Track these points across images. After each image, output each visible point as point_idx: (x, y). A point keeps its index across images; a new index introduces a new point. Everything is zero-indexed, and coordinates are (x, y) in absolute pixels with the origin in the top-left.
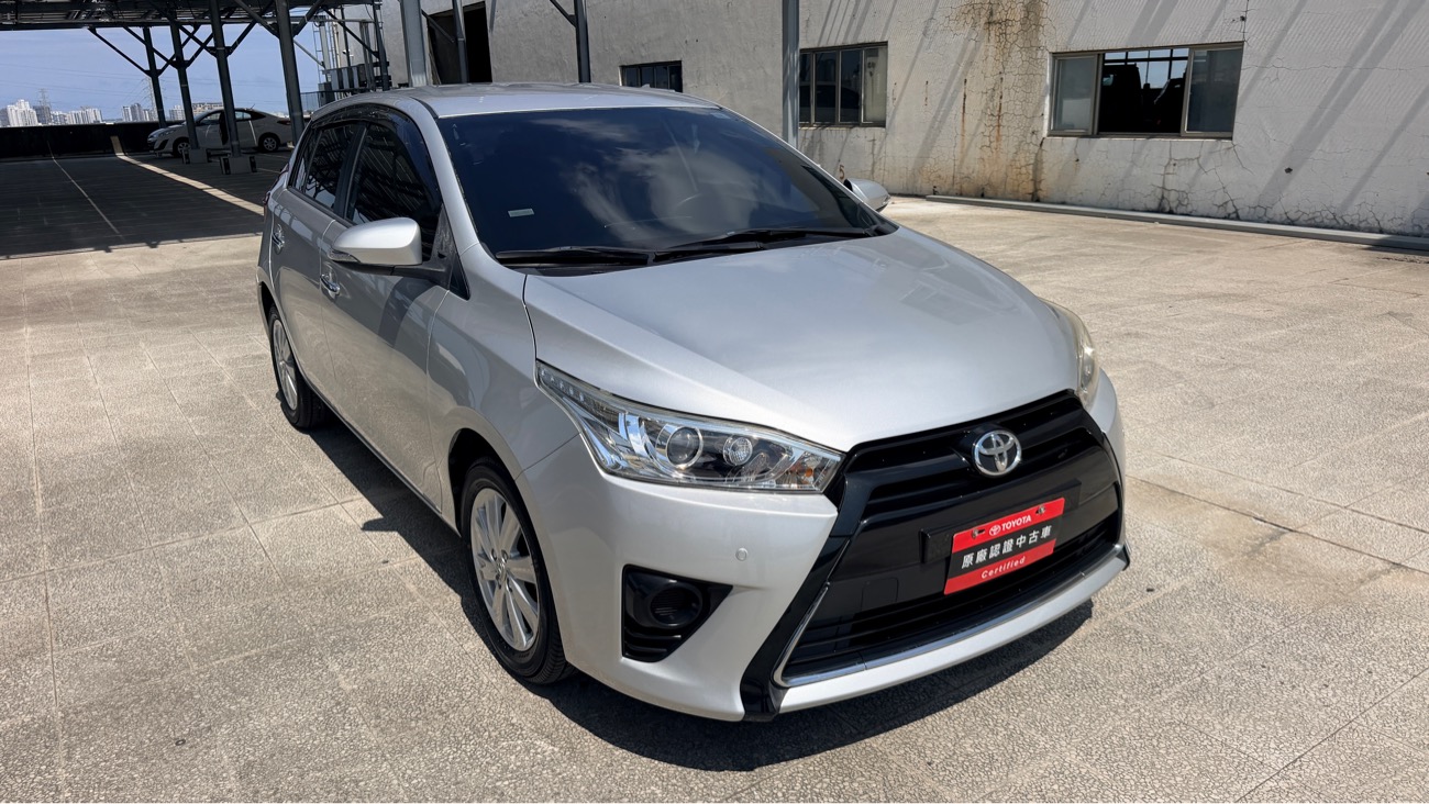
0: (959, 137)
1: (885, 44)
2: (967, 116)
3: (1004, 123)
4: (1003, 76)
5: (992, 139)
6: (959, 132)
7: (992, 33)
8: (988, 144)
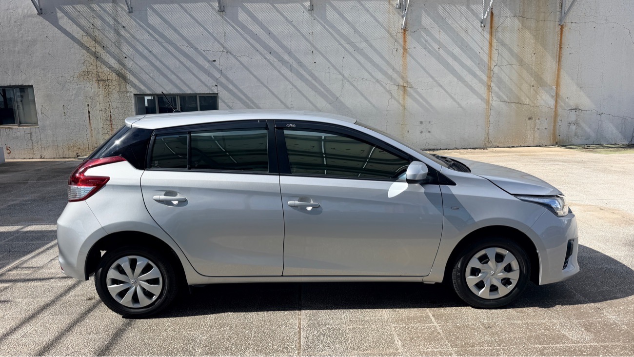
0: (89, 131)
1: (32, 87)
2: (91, 121)
3: (114, 123)
4: (111, 104)
5: (109, 130)
6: (89, 128)
7: (101, 85)
8: (107, 132)
